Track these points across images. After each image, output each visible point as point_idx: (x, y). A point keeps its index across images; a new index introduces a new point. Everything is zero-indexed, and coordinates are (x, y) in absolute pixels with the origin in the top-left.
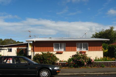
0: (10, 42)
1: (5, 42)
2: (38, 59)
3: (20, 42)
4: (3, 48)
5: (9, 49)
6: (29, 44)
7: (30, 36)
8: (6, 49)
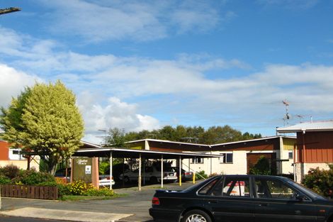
0: (224, 136)
1: (211, 135)
2: (318, 184)
3: (252, 135)
4: (209, 153)
5: (224, 154)
6: (281, 140)
7: (288, 118)
8: (218, 157)
